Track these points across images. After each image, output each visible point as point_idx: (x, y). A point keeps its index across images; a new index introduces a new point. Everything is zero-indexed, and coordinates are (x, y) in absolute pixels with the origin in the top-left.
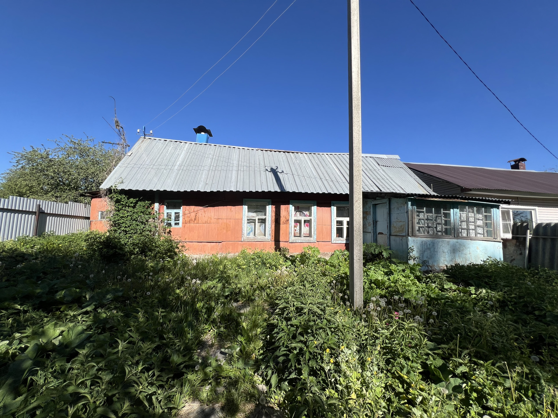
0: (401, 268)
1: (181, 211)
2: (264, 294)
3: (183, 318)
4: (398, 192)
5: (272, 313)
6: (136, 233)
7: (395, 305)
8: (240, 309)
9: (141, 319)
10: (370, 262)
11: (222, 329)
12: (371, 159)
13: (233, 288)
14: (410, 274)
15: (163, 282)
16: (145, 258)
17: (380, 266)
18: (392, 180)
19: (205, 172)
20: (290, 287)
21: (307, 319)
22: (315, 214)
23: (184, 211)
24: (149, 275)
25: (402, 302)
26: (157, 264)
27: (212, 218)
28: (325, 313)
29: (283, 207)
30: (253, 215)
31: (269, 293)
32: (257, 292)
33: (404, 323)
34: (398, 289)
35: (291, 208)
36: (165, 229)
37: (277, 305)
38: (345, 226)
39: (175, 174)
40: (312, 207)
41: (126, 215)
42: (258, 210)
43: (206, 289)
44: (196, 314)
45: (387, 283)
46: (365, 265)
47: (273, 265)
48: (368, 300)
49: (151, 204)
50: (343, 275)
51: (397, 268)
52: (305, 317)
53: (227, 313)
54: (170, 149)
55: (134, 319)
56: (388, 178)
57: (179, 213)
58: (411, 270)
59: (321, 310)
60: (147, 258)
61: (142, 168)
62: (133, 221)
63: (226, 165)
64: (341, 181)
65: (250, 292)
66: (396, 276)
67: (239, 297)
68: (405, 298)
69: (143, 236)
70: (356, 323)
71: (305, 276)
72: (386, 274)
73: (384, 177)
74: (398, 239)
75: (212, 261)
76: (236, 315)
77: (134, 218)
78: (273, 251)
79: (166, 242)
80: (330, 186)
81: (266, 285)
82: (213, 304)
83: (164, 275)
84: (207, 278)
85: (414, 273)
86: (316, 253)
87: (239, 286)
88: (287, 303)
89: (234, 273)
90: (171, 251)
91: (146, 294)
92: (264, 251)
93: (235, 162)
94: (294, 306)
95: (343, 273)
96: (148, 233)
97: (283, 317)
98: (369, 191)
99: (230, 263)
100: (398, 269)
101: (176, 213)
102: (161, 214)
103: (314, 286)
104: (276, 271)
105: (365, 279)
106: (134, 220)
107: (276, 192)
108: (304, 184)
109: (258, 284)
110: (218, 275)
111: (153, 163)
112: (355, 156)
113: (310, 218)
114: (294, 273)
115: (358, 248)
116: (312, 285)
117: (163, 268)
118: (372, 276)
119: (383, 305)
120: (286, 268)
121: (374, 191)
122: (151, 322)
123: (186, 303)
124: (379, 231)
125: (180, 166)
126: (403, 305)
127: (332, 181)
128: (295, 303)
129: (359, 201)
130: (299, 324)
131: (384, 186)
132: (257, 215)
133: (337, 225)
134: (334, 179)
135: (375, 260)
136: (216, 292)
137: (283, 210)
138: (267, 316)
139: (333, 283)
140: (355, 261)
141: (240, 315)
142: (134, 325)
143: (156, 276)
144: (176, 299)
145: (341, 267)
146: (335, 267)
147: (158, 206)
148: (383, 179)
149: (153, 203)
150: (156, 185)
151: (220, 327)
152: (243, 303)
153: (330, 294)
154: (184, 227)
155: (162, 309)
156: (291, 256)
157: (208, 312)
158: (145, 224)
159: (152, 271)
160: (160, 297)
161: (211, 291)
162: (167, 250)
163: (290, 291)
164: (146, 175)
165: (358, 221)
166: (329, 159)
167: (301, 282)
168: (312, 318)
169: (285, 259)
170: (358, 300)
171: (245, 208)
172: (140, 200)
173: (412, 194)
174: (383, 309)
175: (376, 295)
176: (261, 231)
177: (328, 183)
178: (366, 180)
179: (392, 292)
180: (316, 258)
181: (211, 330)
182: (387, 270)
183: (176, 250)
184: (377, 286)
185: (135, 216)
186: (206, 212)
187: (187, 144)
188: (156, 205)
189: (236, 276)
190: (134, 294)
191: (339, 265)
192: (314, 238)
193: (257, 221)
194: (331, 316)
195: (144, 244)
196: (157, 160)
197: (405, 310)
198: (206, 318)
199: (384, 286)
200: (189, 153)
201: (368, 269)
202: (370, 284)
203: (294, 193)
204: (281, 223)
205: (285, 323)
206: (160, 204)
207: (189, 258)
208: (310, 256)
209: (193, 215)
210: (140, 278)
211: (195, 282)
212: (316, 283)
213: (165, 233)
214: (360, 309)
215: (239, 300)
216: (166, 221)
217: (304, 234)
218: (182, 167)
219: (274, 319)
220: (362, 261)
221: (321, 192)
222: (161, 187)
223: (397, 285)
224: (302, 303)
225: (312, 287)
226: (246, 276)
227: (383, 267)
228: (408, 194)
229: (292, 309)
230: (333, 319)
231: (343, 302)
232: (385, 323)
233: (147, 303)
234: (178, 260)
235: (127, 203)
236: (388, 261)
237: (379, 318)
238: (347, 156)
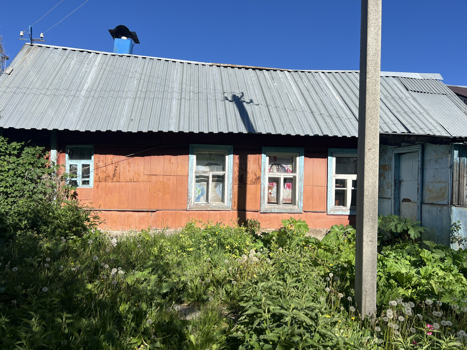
0: (437, 256)
1: (91, 162)
2: (222, 292)
3: (98, 327)
4: (438, 134)
5: (235, 321)
6: (22, 196)
7: (426, 314)
8: (186, 315)
9: (36, 329)
10: (388, 245)
11: (158, 344)
12: (394, 80)
13: (175, 282)
14: (452, 266)
15: (67, 273)
16: (38, 234)
17: (405, 251)
18: (428, 114)
19: (128, 102)
20: (262, 281)
21: (290, 331)
22: (302, 169)
23: (97, 162)
24: (45, 262)
25: (439, 308)
26: (57, 244)
27: (141, 174)
28: (317, 324)
29: (251, 158)
30: (204, 170)
31: (229, 290)
32: (211, 289)
33: (441, 341)
34: (432, 288)
35: (265, 159)
36: (67, 191)
37: (243, 309)
38: (349, 188)
39: (81, 103)
40: (298, 158)
41: (6, 168)
42: (212, 162)
43: (133, 283)
44: (118, 321)
45: (415, 279)
46: (380, 250)
47: (236, 248)
48: (385, 305)
49: (44, 152)
50: (346, 265)
51: (431, 256)
52: (286, 330)
53: (165, 321)
54: (73, 62)
55: (25, 328)
56: (422, 111)
57: (89, 165)
58: (454, 260)
59: (311, 318)
60: (40, 235)
61: (28, 94)
62: (17, 177)
63: (162, 89)
64: (345, 117)
65: (201, 288)
66: (430, 268)
67: (184, 297)
68: (443, 303)
69: (34, 200)
70: (365, 340)
71: (285, 265)
72: (414, 264)
73: (414, 110)
74: (434, 209)
75: (142, 241)
76: (179, 323)
77: (19, 172)
78: (235, 226)
79: (69, 210)
80: (326, 124)
81: (225, 278)
82: (144, 306)
83: (67, 261)
84: (133, 267)
85: (460, 264)
86: (303, 229)
87: (183, 279)
88: (259, 307)
89: (176, 259)
90: (77, 225)
91: (41, 290)
92: (222, 226)
93: (176, 86)
94: (269, 312)
95: (345, 262)
96: (41, 196)
97: (252, 328)
98: (390, 132)
99: (169, 243)
100: (433, 257)
101: (84, 166)
102: (62, 167)
103: (299, 281)
104: (241, 256)
105: (379, 271)
106: (19, 176)
107: (240, 134)
108: (285, 120)
109: (213, 275)
110: (151, 262)
111: (47, 87)
112: (370, 76)
113: (293, 174)
114: (268, 260)
115: (371, 223)
116: (297, 280)
117: (66, 251)
118: (391, 267)
119: (409, 313)
120: (256, 251)
121: (399, 132)
122: (50, 332)
123: (102, 305)
124: (403, 195)
125: (89, 91)
126: (440, 313)
127: (330, 116)
128: (272, 308)
129: (373, 150)
130: (276, 339)
131: (414, 125)
132: (211, 170)
133: (336, 187)
134: (333, 113)
135: (396, 241)
136: (149, 288)
137: (251, 161)
138: (227, 326)
139: (329, 276)
140: (365, 244)
141: (185, 323)
142: (26, 337)
143: (55, 263)
144: (87, 299)
145: (341, 251)
146: (332, 252)
147: (56, 155)
148: (413, 113)
149: (49, 149)
150: (51, 121)
151: (155, 342)
152: (189, 305)
153: (325, 294)
154: (97, 187)
155: (68, 313)
156: (263, 234)
157: (137, 318)
158: (36, 183)
159: (50, 255)
160: (62, 294)
161: (141, 287)
162: (72, 223)
163: (263, 289)
164: (36, 106)
165: (371, 181)
166: (326, 81)
167: (280, 273)
168: (297, 331)
169: (254, 238)
170: (368, 304)
171: (193, 158)
172: (28, 145)
173: (460, 138)
174: (408, 319)
175: (398, 297)
176: (216, 194)
177: (324, 119)
178: (386, 114)
179: (422, 292)
180: (302, 238)
181: (142, 346)
182: (415, 259)
183: (86, 223)
184: (398, 282)
185: (21, 169)
186: (132, 165)
187: (100, 56)
188: (53, 153)
189: (179, 264)
190: (22, 290)
191: (339, 249)
192: (299, 207)
193: (211, 179)
194: (326, 327)
195: (36, 213)
196: (52, 81)
197: (442, 321)
198: (133, 328)
199: (410, 283)
200: (103, 70)
201: (385, 256)
202: (388, 280)
203: (269, 135)
204: (248, 182)
205: (255, 337)
206: (59, 151)
207: (105, 235)
208: (292, 234)
209: (111, 168)
210: (32, 265)
211: (117, 273)
212: (302, 276)
213: (68, 197)
214: (372, 317)
215: (184, 301)
216: (68, 178)
217: (283, 199)
218: (93, 92)
219: (237, 330)
220: (376, 244)
221: (311, 134)
222: (61, 124)
223: (432, 282)
224: (282, 308)
225: (296, 282)
226: (193, 263)
227: (409, 254)
228: (455, 138)
229: (267, 316)
230: (329, 333)
231: (344, 306)
232: (411, 341)
233: (44, 303)
234: (89, 238)
235: (6, 149)
236: (417, 245)
237: (401, 333)
238: (355, 76)
